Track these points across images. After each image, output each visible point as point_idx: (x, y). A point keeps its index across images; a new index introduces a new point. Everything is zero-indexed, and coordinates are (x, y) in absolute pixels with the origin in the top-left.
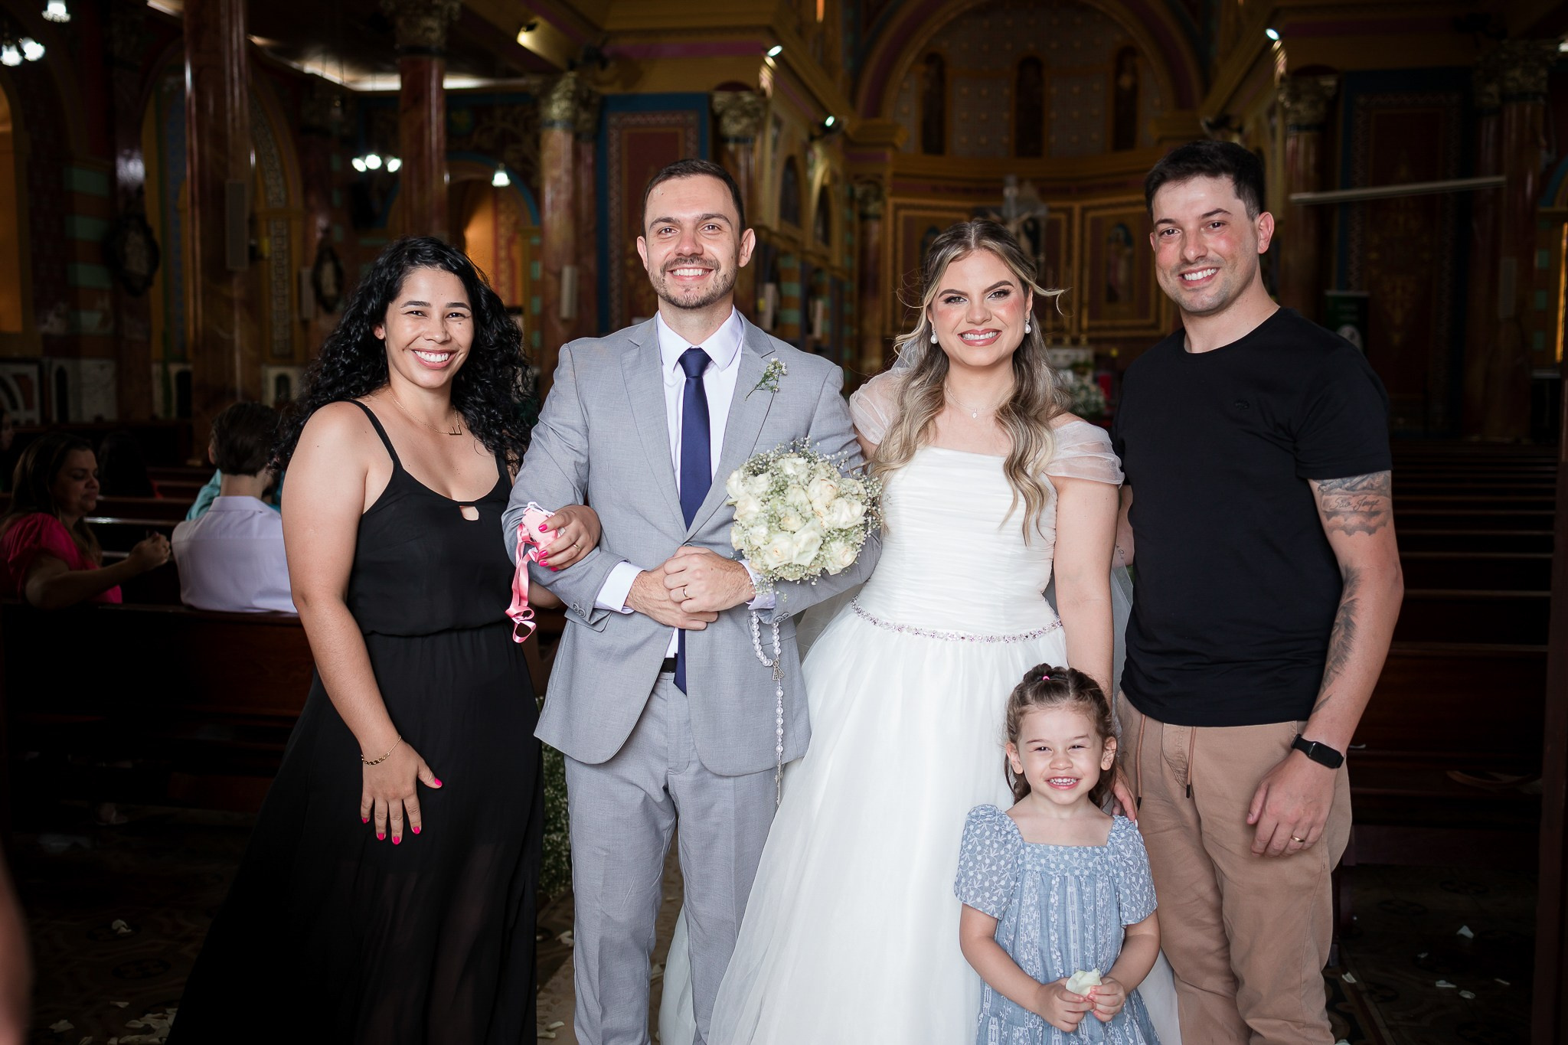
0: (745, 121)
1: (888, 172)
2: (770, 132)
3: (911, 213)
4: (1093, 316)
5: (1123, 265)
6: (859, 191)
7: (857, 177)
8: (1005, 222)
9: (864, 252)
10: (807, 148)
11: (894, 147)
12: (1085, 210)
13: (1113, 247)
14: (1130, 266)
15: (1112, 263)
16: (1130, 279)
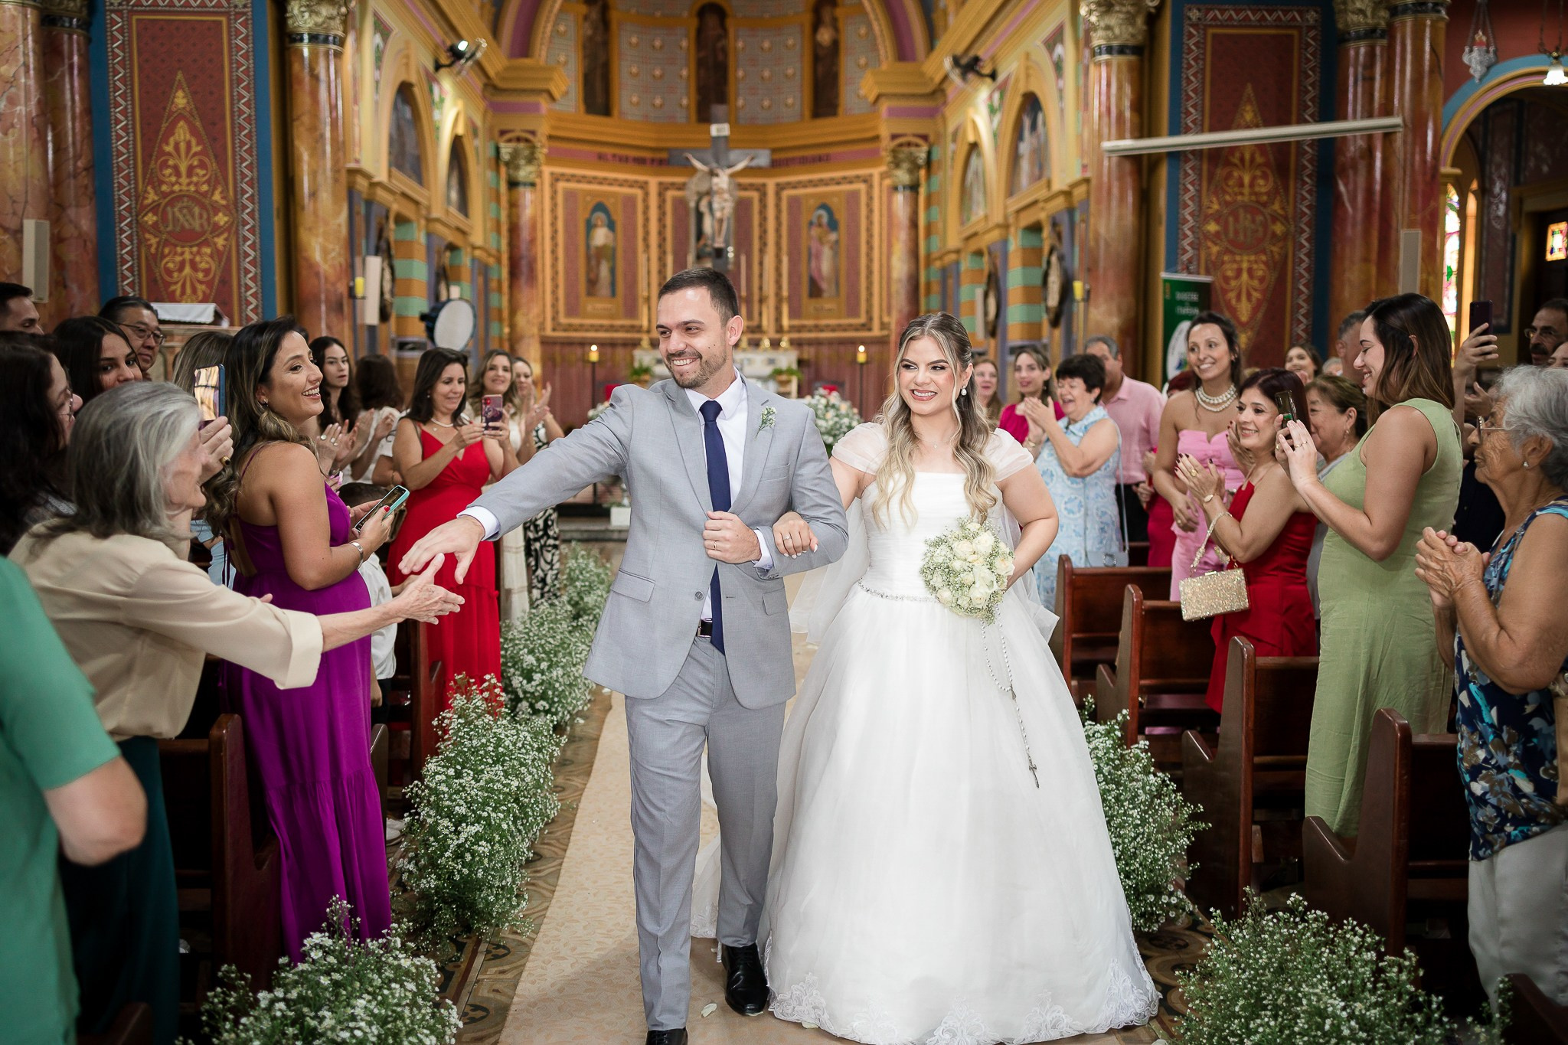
0: (325, 10)
1: (544, 129)
2: (371, 40)
3: (572, 185)
4: (793, 314)
5: (827, 253)
6: (506, 150)
7: (503, 133)
8: (712, 174)
9: (514, 229)
10: (431, 79)
11: (552, 98)
12: (780, 188)
13: (815, 232)
14: (836, 254)
15: (814, 251)
16: (836, 270)
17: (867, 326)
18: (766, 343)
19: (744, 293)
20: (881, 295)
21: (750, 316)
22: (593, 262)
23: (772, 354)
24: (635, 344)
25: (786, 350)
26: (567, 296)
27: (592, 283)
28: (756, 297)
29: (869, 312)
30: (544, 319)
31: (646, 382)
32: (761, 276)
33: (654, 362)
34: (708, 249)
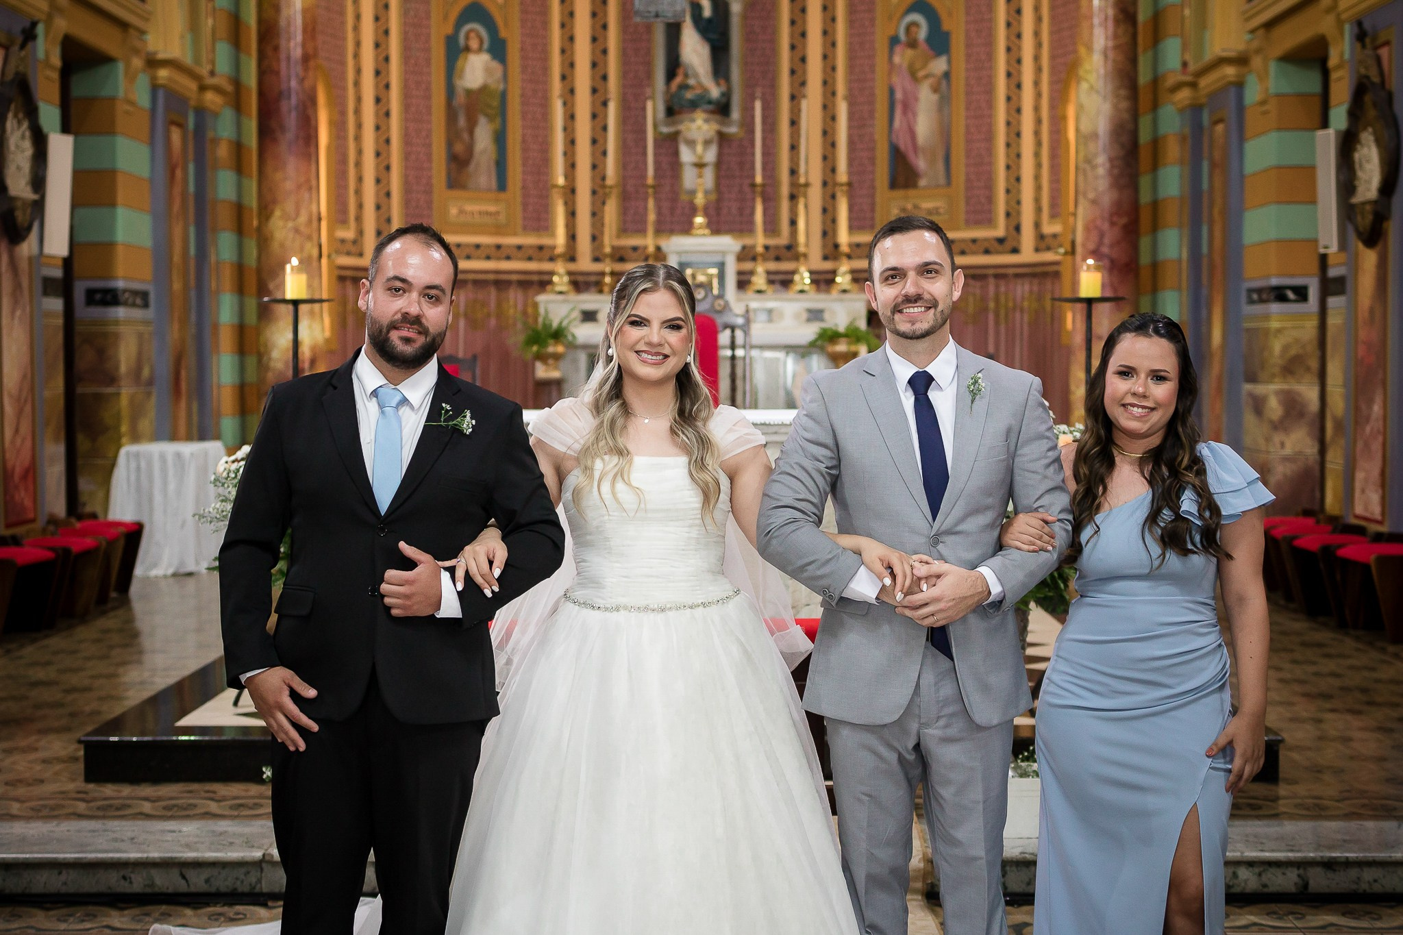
4: (857, 223)
5: (926, 98)
13: (902, 57)
14: (944, 101)
15: (899, 95)
16: (945, 133)
17: (1008, 244)
18: (804, 278)
19: (759, 179)
20: (1037, 177)
21: (771, 227)
22: (462, 122)
23: (817, 300)
24: (543, 283)
25: (844, 291)
26: (407, 189)
27: (459, 163)
28: (785, 190)
29: (1012, 214)
30: (360, 233)
31: (557, 357)
32: (794, 147)
33: (576, 314)
34: (689, 95)
